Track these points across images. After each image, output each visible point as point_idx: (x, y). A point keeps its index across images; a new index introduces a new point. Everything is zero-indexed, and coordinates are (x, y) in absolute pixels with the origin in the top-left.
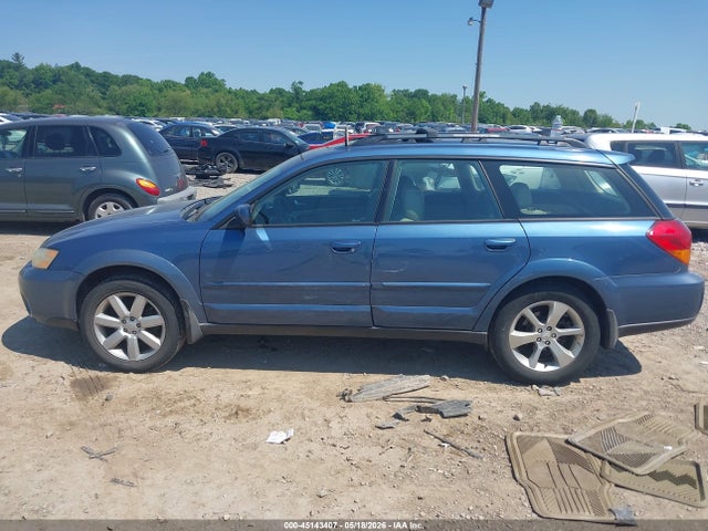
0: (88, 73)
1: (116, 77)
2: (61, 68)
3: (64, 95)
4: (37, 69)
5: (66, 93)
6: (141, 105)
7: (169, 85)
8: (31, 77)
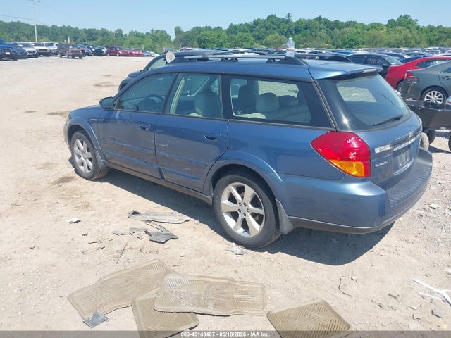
0: (326, 22)
1: (342, 23)
2: (311, 20)
3: (306, 37)
4: (297, 22)
5: (308, 35)
6: (352, 40)
7: (375, 26)
8: (294, 27)
